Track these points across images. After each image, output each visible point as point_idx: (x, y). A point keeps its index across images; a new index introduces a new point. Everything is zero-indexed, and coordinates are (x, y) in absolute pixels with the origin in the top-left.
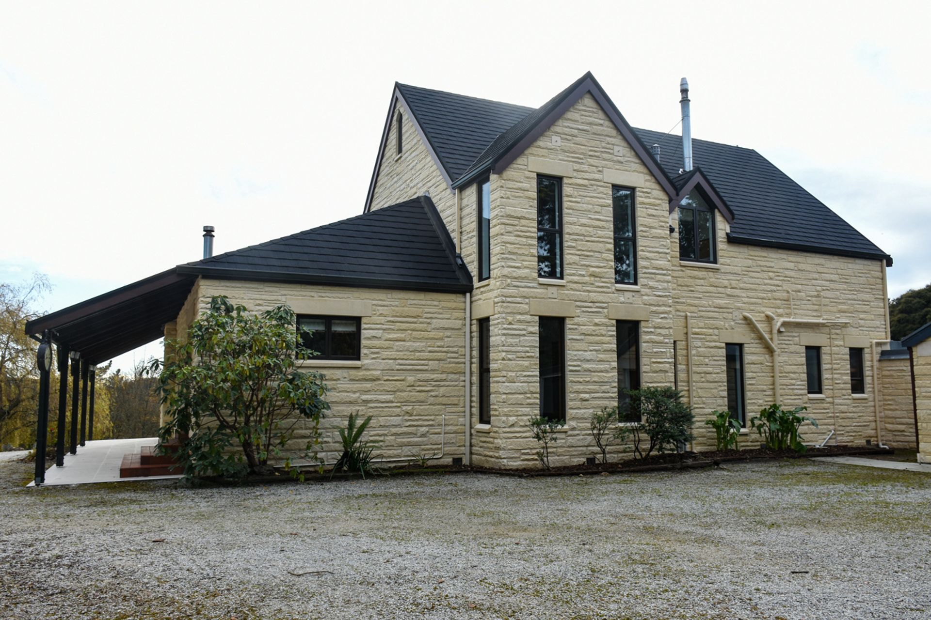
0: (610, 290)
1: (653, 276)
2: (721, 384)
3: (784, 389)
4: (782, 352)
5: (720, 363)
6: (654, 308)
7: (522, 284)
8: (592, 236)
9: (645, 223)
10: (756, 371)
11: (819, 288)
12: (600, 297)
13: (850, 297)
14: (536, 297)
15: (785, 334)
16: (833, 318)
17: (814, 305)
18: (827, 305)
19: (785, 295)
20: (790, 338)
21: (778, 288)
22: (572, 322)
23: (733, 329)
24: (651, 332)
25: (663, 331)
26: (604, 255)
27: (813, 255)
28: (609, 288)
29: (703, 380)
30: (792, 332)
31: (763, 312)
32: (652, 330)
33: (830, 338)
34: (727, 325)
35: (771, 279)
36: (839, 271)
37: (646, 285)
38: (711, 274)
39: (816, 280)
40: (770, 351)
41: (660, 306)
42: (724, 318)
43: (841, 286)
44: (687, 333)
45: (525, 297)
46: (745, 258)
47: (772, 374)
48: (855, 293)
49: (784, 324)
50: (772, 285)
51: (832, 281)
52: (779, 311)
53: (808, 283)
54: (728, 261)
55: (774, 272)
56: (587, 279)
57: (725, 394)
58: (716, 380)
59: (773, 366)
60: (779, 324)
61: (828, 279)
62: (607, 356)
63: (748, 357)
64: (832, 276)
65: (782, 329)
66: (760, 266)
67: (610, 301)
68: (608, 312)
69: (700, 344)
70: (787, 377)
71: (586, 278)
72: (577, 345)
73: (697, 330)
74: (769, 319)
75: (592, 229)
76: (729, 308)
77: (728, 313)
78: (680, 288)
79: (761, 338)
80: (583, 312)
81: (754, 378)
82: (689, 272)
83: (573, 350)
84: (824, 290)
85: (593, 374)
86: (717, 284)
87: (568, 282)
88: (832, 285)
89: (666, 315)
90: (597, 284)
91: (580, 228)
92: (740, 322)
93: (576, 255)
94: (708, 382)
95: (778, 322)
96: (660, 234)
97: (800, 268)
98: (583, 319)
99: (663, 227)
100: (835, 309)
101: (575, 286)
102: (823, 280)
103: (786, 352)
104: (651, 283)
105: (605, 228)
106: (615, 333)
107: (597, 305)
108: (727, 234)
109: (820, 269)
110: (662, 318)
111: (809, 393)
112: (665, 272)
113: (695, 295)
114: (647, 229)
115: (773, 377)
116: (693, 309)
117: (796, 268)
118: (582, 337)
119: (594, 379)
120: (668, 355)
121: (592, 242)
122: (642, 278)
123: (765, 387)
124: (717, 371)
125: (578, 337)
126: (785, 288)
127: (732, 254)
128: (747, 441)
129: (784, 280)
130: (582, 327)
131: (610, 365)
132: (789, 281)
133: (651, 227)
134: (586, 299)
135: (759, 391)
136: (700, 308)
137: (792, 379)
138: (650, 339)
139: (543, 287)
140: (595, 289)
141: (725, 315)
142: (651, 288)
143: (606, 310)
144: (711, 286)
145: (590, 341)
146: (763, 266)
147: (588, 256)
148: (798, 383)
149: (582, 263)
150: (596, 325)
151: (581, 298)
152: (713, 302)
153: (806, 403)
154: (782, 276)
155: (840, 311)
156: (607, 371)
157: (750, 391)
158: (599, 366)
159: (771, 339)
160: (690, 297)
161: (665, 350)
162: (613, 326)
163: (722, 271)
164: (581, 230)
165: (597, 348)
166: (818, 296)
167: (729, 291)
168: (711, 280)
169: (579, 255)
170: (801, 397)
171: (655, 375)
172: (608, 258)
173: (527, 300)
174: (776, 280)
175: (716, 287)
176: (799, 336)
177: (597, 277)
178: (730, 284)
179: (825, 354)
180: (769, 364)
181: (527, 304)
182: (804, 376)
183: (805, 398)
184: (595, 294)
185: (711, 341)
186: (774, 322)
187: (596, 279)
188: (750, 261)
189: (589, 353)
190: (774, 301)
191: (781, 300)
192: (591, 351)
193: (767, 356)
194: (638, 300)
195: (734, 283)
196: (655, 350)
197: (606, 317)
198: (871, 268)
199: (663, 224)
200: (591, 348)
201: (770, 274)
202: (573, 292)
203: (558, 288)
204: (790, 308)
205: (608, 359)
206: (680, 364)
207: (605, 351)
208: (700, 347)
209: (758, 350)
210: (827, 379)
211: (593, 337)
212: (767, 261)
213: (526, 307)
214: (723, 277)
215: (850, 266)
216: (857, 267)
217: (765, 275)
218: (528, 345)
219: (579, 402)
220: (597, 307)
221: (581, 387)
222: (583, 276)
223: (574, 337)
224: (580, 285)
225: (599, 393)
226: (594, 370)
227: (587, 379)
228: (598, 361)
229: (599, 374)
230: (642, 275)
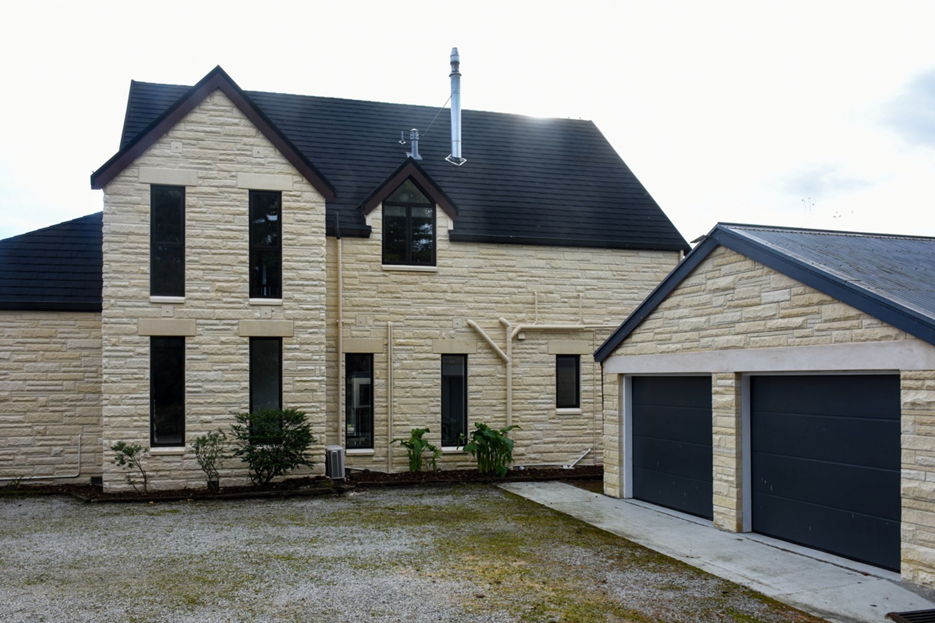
0: (242, 305)
1: (300, 288)
2: (432, 399)
3: (523, 403)
4: (523, 362)
5: (432, 376)
6: (300, 323)
7: (130, 304)
8: (220, 249)
9: (292, 230)
10: (482, 384)
11: (579, 288)
12: (230, 314)
13: (627, 296)
14: (147, 317)
15: (527, 342)
16: (601, 321)
17: (572, 307)
18: (592, 307)
19: (530, 297)
20: (534, 347)
21: (520, 290)
22: (192, 341)
23: (452, 338)
24: (295, 349)
25: (311, 348)
26: (235, 268)
27: (575, 250)
28: (240, 303)
29: (408, 395)
30: (538, 339)
31: (498, 318)
32: (297, 346)
33: (593, 345)
34: (444, 334)
35: (510, 279)
36: (613, 267)
37: (290, 298)
38: (425, 278)
39: (578, 278)
40: (504, 362)
41: (308, 320)
42: (441, 327)
43: (615, 284)
44: (387, 345)
45: (132, 317)
46: (475, 258)
47: (504, 387)
48: (636, 291)
49: (523, 331)
50: (511, 287)
51: (601, 278)
52: (519, 316)
53: (566, 282)
54: (449, 262)
55: (516, 272)
56: (213, 294)
57: (439, 409)
58: (425, 395)
59: (506, 379)
60: (515, 331)
61: (595, 276)
62: (236, 375)
63: (472, 369)
64: (601, 273)
65: (522, 337)
66: (496, 266)
67: (241, 317)
68: (238, 329)
69: (405, 356)
70: (527, 390)
71: (211, 294)
72: (197, 365)
73: (402, 341)
74: (503, 326)
75: (221, 240)
76: (448, 315)
77: (447, 320)
78: (380, 295)
79: (490, 347)
80: (207, 330)
81: (480, 392)
82: (393, 277)
83: (193, 371)
84: (588, 290)
85: (217, 394)
86: (432, 289)
87: (187, 299)
88: (601, 284)
89: (316, 330)
90: (225, 300)
91: (205, 240)
92: (463, 329)
93: (199, 269)
94: (415, 396)
95: (515, 327)
96: (310, 241)
97: (553, 265)
98: (206, 338)
99: (317, 233)
100: (603, 311)
101: (196, 303)
102: (587, 278)
103: (527, 362)
104: (297, 296)
105: (238, 238)
106: (248, 351)
107: (224, 322)
108: (450, 231)
109: (583, 265)
110: (310, 333)
111: (558, 406)
112: (315, 283)
113: (402, 302)
114: (295, 236)
115: (506, 390)
116: (396, 317)
117: (548, 266)
118: (205, 356)
119: (218, 400)
120: (318, 372)
121: (220, 254)
122: (286, 290)
123: (495, 401)
124: (428, 385)
125: (199, 357)
126: (530, 289)
127: (455, 254)
128: (467, 461)
129: (530, 281)
130: (204, 346)
131: (240, 385)
132: (537, 281)
133: (299, 234)
134: (211, 316)
135: (487, 406)
136: (407, 317)
137: (534, 392)
138: (293, 356)
139: (155, 305)
140: (222, 305)
141: (442, 323)
142: (297, 301)
143: (235, 328)
144: (424, 291)
145: (214, 360)
146: (500, 266)
147: (214, 270)
148: (543, 396)
149: (206, 278)
150: (223, 343)
151: (203, 316)
152: (426, 309)
153: (553, 418)
154: (527, 276)
155: (611, 313)
156: (236, 392)
157: (473, 406)
158: (226, 387)
159: (505, 348)
160: (395, 305)
161: (313, 368)
162: (246, 343)
163: (440, 274)
164: (206, 242)
165: (223, 367)
166: (578, 297)
167: (449, 296)
168: (424, 284)
169: (203, 270)
170: (545, 412)
171: (298, 394)
172: (240, 271)
173: (135, 321)
174: (519, 281)
175: (432, 292)
176: (546, 343)
177: (225, 292)
178: (452, 288)
179: (584, 362)
180: (502, 376)
181: (135, 324)
182: (553, 389)
183: (552, 413)
184: (221, 311)
185: (421, 353)
186: (509, 329)
187: (224, 294)
188: (481, 261)
189: (213, 373)
190: (513, 305)
191: (523, 303)
192: (215, 370)
193: (499, 367)
194: (279, 315)
195: (456, 287)
196: (299, 368)
197: (236, 334)
198: (663, 260)
199: (316, 230)
200: (215, 368)
201: (510, 274)
202: (193, 310)
203: (175, 306)
204: (534, 312)
205: (238, 379)
206: (377, 378)
207: (233, 370)
208: (406, 359)
209: (487, 360)
210: (586, 391)
211: (219, 356)
212: (506, 260)
213: (135, 327)
214: (442, 281)
215: (630, 259)
216: (642, 260)
217: (503, 276)
218: (136, 366)
219: (199, 425)
220: (225, 324)
221: (202, 409)
222: (208, 291)
223: (194, 357)
224: (204, 302)
225: (225, 414)
226: (219, 390)
227: (209, 401)
228: (225, 381)
229: (225, 395)
230: (287, 288)
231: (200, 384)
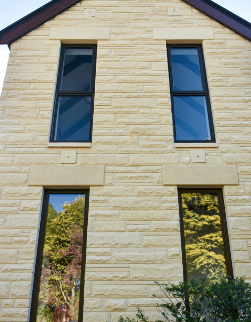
0: (165, 149)
1: (239, 128)
6: (245, 168)
8: (136, 92)
12: (150, 159)
14: (41, 164)
22: (97, 193)
32: (246, 197)
37: (227, 141)
45: (23, 165)
56: (128, 138)
62: (160, 237)
67: (165, 162)
68: (162, 176)
71: (124, 137)
72: (105, 223)
75: (136, 84)
80: (119, 178)
83: (98, 231)
85: (134, 265)
87: (95, 144)
90: (142, 143)
98: (117, 188)
101: (107, 147)
104: (236, 137)
106: (176, 205)
107: (143, 168)
114: (223, 78)
118: (116, 212)
119: (135, 275)
121: (136, 97)
125: (108, 213)
130: (115, 198)
133: (228, 76)
134: (125, 162)
138: (241, 210)
139: (53, 151)
140: (140, 149)
142: (237, 142)
143: (157, 175)
145: (129, 217)
147: (129, 113)
151: (114, 161)
158: (147, 254)
162: (173, 194)
165: (141, 227)
172: (161, 113)
173: (25, 168)
177: (143, 135)
181: (25, 172)
184: (138, 155)
187: (141, 137)
189: (127, 234)
192: (130, 231)
194: (215, 159)
197: (158, 183)
200: (131, 227)
202: (101, 155)
203: (79, 150)
207: (156, 230)
211: (136, 212)
213: (24, 176)
218: (18, 225)
219: (104, 314)
220: (143, 171)
221: (110, 288)
222: (121, 135)
223: (100, 212)
224: (116, 146)
225: (145, 297)
226: (136, 259)
227: (122, 275)
228: (144, 246)
229: (146, 266)
230: (222, 129)
231: (108, 250)
